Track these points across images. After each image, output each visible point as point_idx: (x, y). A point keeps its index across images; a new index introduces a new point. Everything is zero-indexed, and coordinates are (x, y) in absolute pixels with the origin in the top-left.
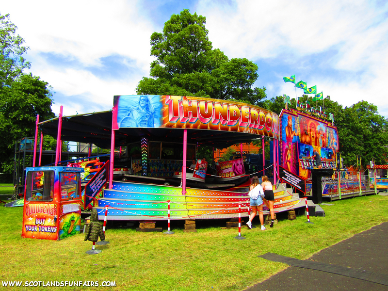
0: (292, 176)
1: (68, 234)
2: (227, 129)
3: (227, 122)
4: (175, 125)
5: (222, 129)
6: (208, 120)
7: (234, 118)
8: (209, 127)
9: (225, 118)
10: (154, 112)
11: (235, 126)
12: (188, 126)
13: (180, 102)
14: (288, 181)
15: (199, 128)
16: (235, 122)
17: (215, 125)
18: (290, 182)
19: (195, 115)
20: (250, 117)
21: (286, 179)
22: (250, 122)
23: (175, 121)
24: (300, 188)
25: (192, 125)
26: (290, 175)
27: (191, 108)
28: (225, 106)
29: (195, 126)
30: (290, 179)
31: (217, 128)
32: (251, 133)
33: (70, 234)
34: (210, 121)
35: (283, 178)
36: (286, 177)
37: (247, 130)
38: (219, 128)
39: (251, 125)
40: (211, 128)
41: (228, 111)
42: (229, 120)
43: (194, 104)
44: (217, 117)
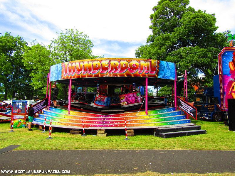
0: (187, 105)
1: (17, 127)
2: (92, 76)
3: (92, 72)
4: (66, 78)
5: (88, 76)
6: (80, 72)
7: (96, 69)
8: (81, 77)
9: (90, 69)
10: (59, 72)
11: (97, 73)
12: (71, 77)
13: (68, 65)
14: (184, 109)
15: (76, 78)
16: (97, 71)
17: (84, 75)
18: (185, 110)
19: (74, 71)
20: (109, 66)
21: (182, 108)
22: (109, 70)
23: (65, 76)
24: (192, 115)
25: (73, 77)
26: (185, 104)
27: (72, 67)
28: (90, 63)
29: (74, 77)
30: (185, 107)
31: (85, 76)
32: (111, 76)
33: (18, 127)
34: (81, 73)
35: (180, 106)
36: (182, 106)
37: (107, 75)
38: (87, 76)
39: (110, 71)
40: (82, 77)
41: (92, 65)
42: (93, 71)
43: (74, 65)
44: (85, 70)
